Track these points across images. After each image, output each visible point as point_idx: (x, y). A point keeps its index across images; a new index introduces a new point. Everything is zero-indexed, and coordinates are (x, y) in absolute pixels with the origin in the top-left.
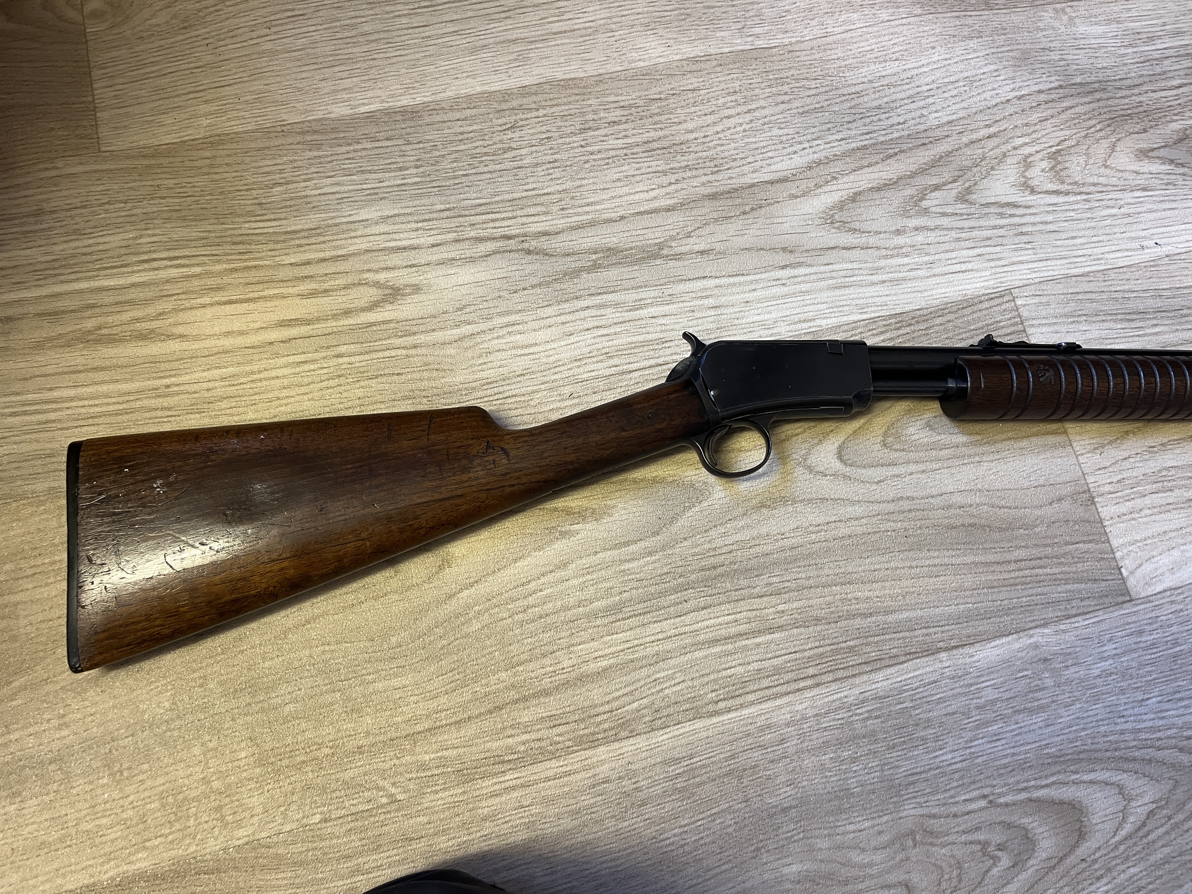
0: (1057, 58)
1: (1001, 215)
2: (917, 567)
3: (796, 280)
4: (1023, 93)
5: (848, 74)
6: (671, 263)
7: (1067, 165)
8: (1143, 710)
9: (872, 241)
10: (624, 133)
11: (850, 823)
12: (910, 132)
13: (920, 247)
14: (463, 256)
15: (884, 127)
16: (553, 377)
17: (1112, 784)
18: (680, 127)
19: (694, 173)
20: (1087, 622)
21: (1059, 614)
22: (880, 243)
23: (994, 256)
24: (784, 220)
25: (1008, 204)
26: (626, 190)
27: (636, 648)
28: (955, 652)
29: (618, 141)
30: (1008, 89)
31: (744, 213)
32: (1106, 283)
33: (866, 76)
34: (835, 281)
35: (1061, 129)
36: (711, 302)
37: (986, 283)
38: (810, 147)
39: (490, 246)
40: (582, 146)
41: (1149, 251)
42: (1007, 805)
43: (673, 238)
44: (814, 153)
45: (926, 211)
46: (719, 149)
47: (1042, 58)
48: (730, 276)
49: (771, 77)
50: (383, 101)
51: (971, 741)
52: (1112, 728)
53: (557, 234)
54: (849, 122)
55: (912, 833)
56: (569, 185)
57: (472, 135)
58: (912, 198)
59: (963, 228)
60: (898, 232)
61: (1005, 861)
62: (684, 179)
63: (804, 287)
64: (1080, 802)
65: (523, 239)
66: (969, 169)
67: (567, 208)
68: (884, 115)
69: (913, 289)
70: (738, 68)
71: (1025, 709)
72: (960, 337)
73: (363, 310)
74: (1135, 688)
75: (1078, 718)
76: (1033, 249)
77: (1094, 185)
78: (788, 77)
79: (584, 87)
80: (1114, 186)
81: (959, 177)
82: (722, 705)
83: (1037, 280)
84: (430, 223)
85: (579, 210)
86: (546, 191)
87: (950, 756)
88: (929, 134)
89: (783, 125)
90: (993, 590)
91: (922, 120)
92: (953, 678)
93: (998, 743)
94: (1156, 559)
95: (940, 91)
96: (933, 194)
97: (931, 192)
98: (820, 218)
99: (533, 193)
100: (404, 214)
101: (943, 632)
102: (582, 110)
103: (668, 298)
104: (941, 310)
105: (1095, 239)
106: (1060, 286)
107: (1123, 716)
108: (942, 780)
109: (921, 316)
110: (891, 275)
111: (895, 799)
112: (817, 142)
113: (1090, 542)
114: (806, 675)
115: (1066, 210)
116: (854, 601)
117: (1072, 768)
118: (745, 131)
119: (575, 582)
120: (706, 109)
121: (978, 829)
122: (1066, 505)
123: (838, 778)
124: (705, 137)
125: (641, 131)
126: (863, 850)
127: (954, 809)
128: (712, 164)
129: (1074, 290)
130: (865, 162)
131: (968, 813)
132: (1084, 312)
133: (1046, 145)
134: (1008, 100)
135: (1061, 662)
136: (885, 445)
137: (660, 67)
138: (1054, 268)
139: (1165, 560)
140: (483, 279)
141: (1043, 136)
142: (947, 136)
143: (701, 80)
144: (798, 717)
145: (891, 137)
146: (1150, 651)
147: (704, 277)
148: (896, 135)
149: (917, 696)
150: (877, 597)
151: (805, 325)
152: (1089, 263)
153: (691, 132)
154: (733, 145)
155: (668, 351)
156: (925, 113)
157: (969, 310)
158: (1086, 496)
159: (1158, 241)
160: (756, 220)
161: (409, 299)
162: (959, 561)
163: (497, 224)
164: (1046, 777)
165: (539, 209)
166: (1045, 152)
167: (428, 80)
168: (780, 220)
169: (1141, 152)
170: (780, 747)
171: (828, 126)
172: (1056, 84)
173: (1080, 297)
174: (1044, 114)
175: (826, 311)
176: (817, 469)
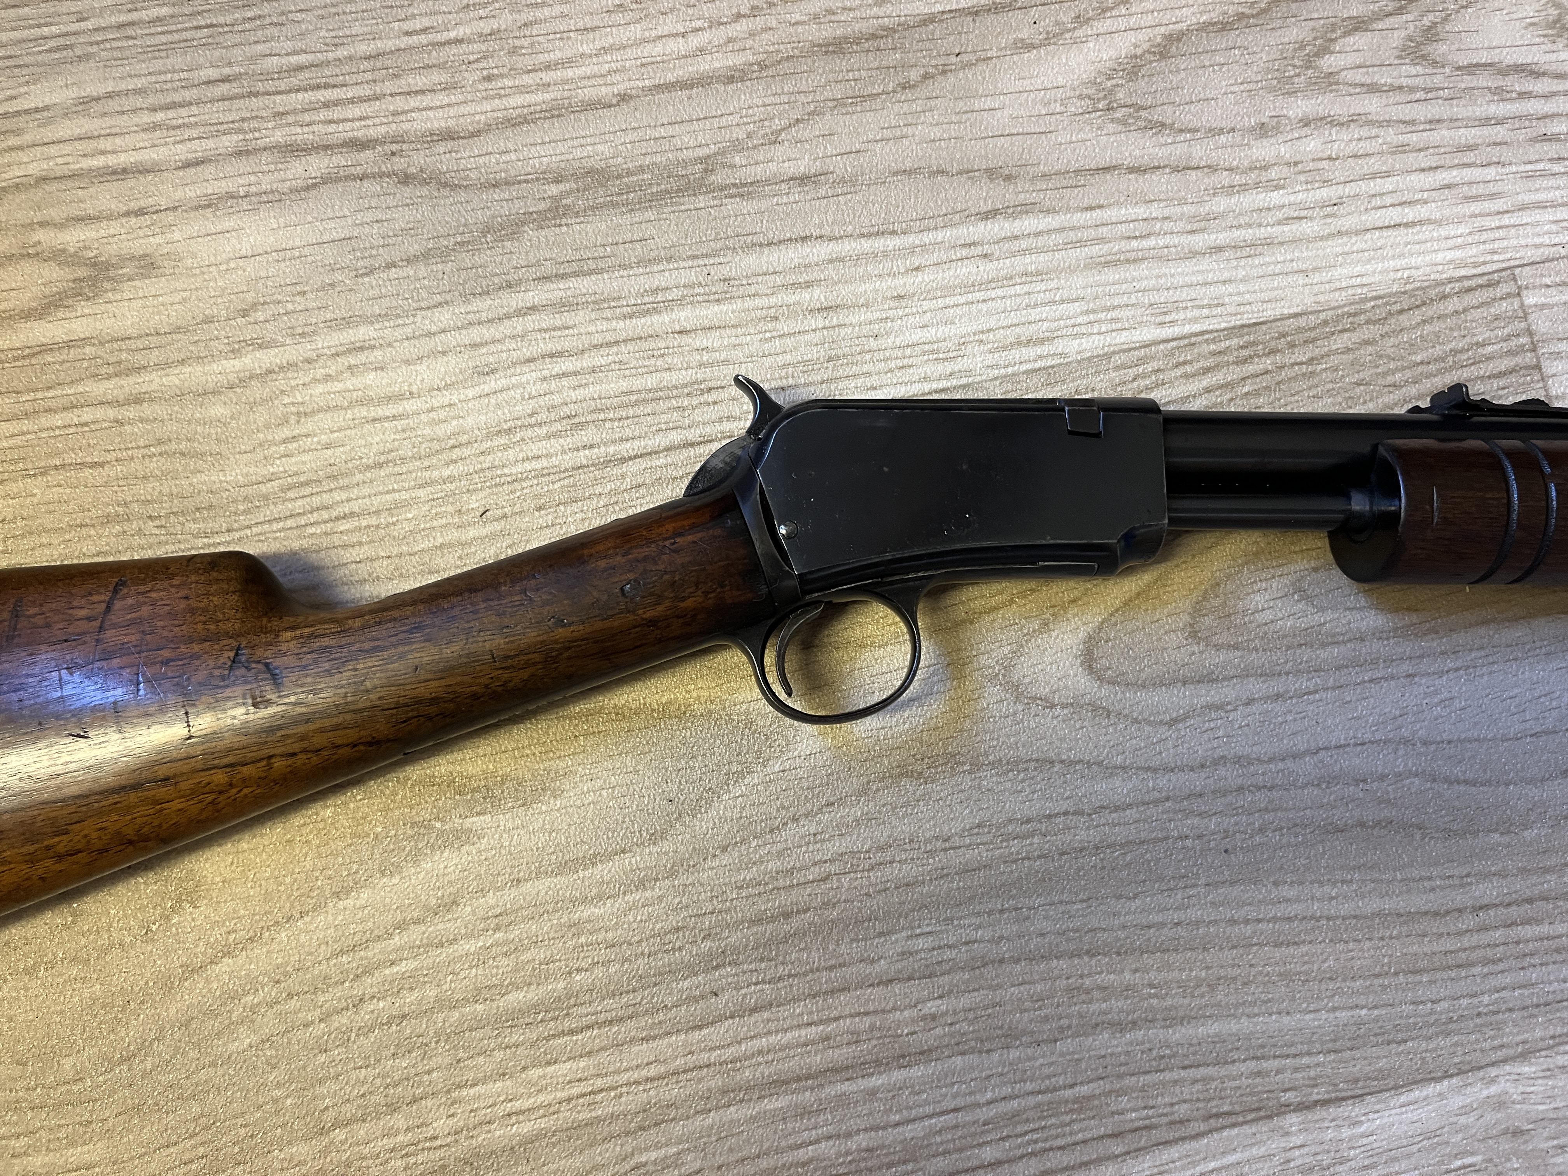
2: (1247, 922)
3: (1016, 245)
6: (731, 206)
9: (1200, 152)
13: (1311, 166)
14: (253, 189)
16: (446, 473)
22: (1215, 157)
26: (636, 31)
27: (599, 1097)
28: (1319, 1113)
31: (905, 86)
34: (1106, 248)
36: (817, 296)
37: (1459, 254)
39: (318, 165)
43: (736, 146)
48: (863, 235)
53: (472, 135)
63: (1030, 262)
65: (395, 147)
67: (501, 76)
69: (1288, 267)
72: (1390, 379)
73: (28, 315)
84: (183, 112)
85: (527, 79)
86: (452, 35)
90: (1418, 978)
96: (1350, 40)
97: (1346, 34)
99: (423, 39)
100: (127, 92)
101: (1296, 1070)
103: (720, 287)
104: (1350, 315)
109: (1300, 330)
110: (1236, 233)
114: (976, 1163)
116: (1096, 994)
119: (471, 946)
136: (1194, 634)
140: (298, 243)
147: (804, 239)
150: (1151, 985)
151: (1031, 352)
155: (712, 413)
157: (1416, 316)
160: (932, 103)
161: (127, 290)
162: (1346, 908)
163: (336, 113)
165: (436, 77)
168: (989, 103)
175: (1080, 320)
176: (1034, 691)
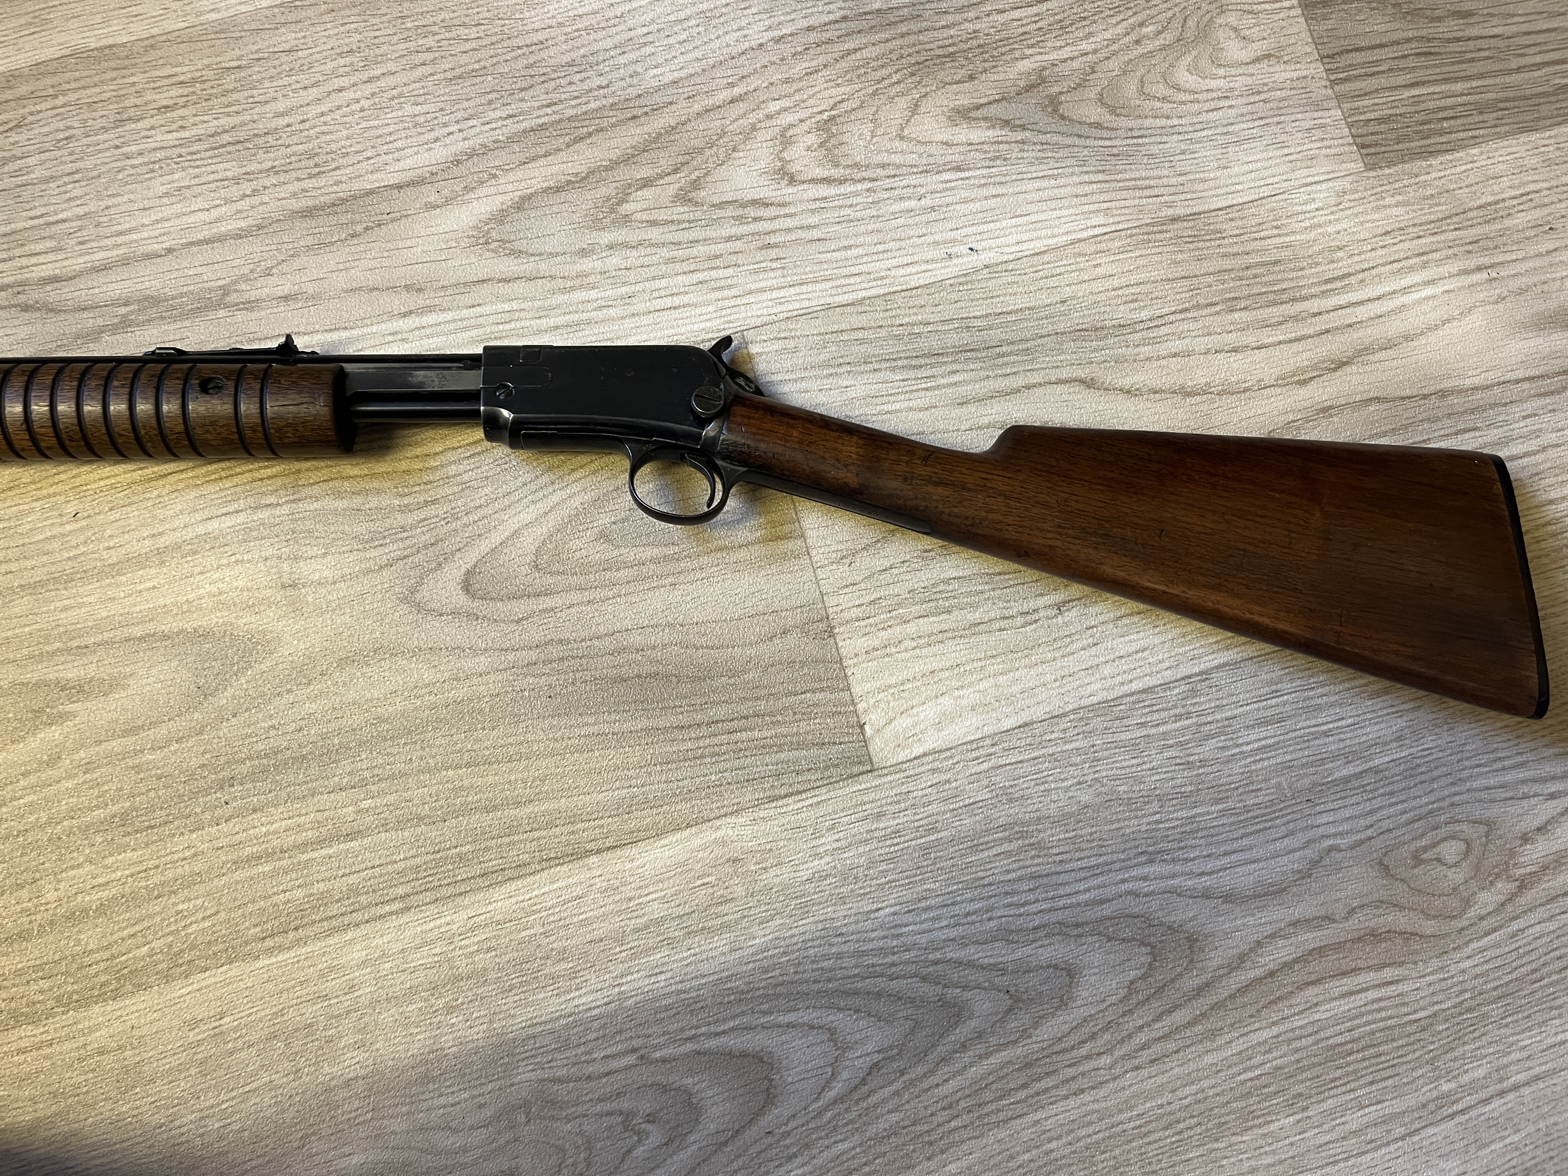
1: (740, 220)
4: (784, 31)
5: (527, 14)
7: (845, 138)
8: (868, 925)
10: (180, 123)
11: (440, 1096)
12: (616, 99)
15: (576, 94)
17: (820, 1027)
18: (267, 108)
19: (283, 177)
20: (800, 805)
21: (762, 795)
23: (723, 283)
24: (413, 242)
25: (754, 202)
29: (169, 136)
30: (762, 26)
32: (889, 314)
33: (553, 17)
35: (838, 85)
38: (460, 131)
40: (117, 147)
41: (960, 261)
42: (664, 1061)
44: (465, 139)
45: (627, 219)
46: (324, 138)
49: (409, 25)
51: (621, 977)
52: (826, 950)
54: (522, 90)
55: (526, 1105)
56: (92, 207)
58: (609, 200)
59: (679, 243)
60: (583, 253)
61: (656, 1136)
62: (265, 188)
64: (771, 1052)
66: (700, 151)
68: (578, 76)
70: (360, 15)
71: (703, 929)
74: (861, 895)
75: (777, 938)
76: (783, 268)
77: (883, 166)
78: (435, 24)
79: (127, 57)
80: (912, 166)
81: (683, 164)
82: (269, 943)
83: (781, 316)
87: (589, 998)
88: (642, 101)
89: (421, 99)
91: (635, 81)
92: (606, 890)
93: (660, 978)
94: (915, 711)
95: (662, 35)
98: (468, 237)
102: (119, 93)
105: (880, 248)
106: (818, 322)
108: (575, 1031)
111: (506, 1060)
112: (471, 123)
113: (822, 690)
115: (840, 207)
117: (765, 1007)
118: (362, 110)
120: (303, 79)
121: (621, 1094)
122: (792, 640)
123: (427, 1035)
124: (303, 121)
125: (206, 118)
126: (455, 1131)
127: (588, 1070)
128: (311, 163)
129: (835, 328)
130: (541, 151)
131: (608, 1074)
132: (848, 360)
133: (815, 110)
134: (761, 45)
135: (756, 863)
137: (242, 19)
138: (810, 296)
139: (930, 712)
141: (811, 97)
142: (671, 103)
143: (300, 35)
144: (377, 955)
145: (584, 108)
146: (889, 842)
148: (593, 105)
149: (552, 919)
152: (866, 285)
153: (282, 115)
154: (345, 132)
156: (639, 70)
158: (822, 626)
159: (974, 246)
164: (725, 1020)
166: (813, 120)
169: (958, 112)
170: (348, 997)
171: (490, 96)
172: (839, 15)
173: (845, 337)
174: (814, 63)
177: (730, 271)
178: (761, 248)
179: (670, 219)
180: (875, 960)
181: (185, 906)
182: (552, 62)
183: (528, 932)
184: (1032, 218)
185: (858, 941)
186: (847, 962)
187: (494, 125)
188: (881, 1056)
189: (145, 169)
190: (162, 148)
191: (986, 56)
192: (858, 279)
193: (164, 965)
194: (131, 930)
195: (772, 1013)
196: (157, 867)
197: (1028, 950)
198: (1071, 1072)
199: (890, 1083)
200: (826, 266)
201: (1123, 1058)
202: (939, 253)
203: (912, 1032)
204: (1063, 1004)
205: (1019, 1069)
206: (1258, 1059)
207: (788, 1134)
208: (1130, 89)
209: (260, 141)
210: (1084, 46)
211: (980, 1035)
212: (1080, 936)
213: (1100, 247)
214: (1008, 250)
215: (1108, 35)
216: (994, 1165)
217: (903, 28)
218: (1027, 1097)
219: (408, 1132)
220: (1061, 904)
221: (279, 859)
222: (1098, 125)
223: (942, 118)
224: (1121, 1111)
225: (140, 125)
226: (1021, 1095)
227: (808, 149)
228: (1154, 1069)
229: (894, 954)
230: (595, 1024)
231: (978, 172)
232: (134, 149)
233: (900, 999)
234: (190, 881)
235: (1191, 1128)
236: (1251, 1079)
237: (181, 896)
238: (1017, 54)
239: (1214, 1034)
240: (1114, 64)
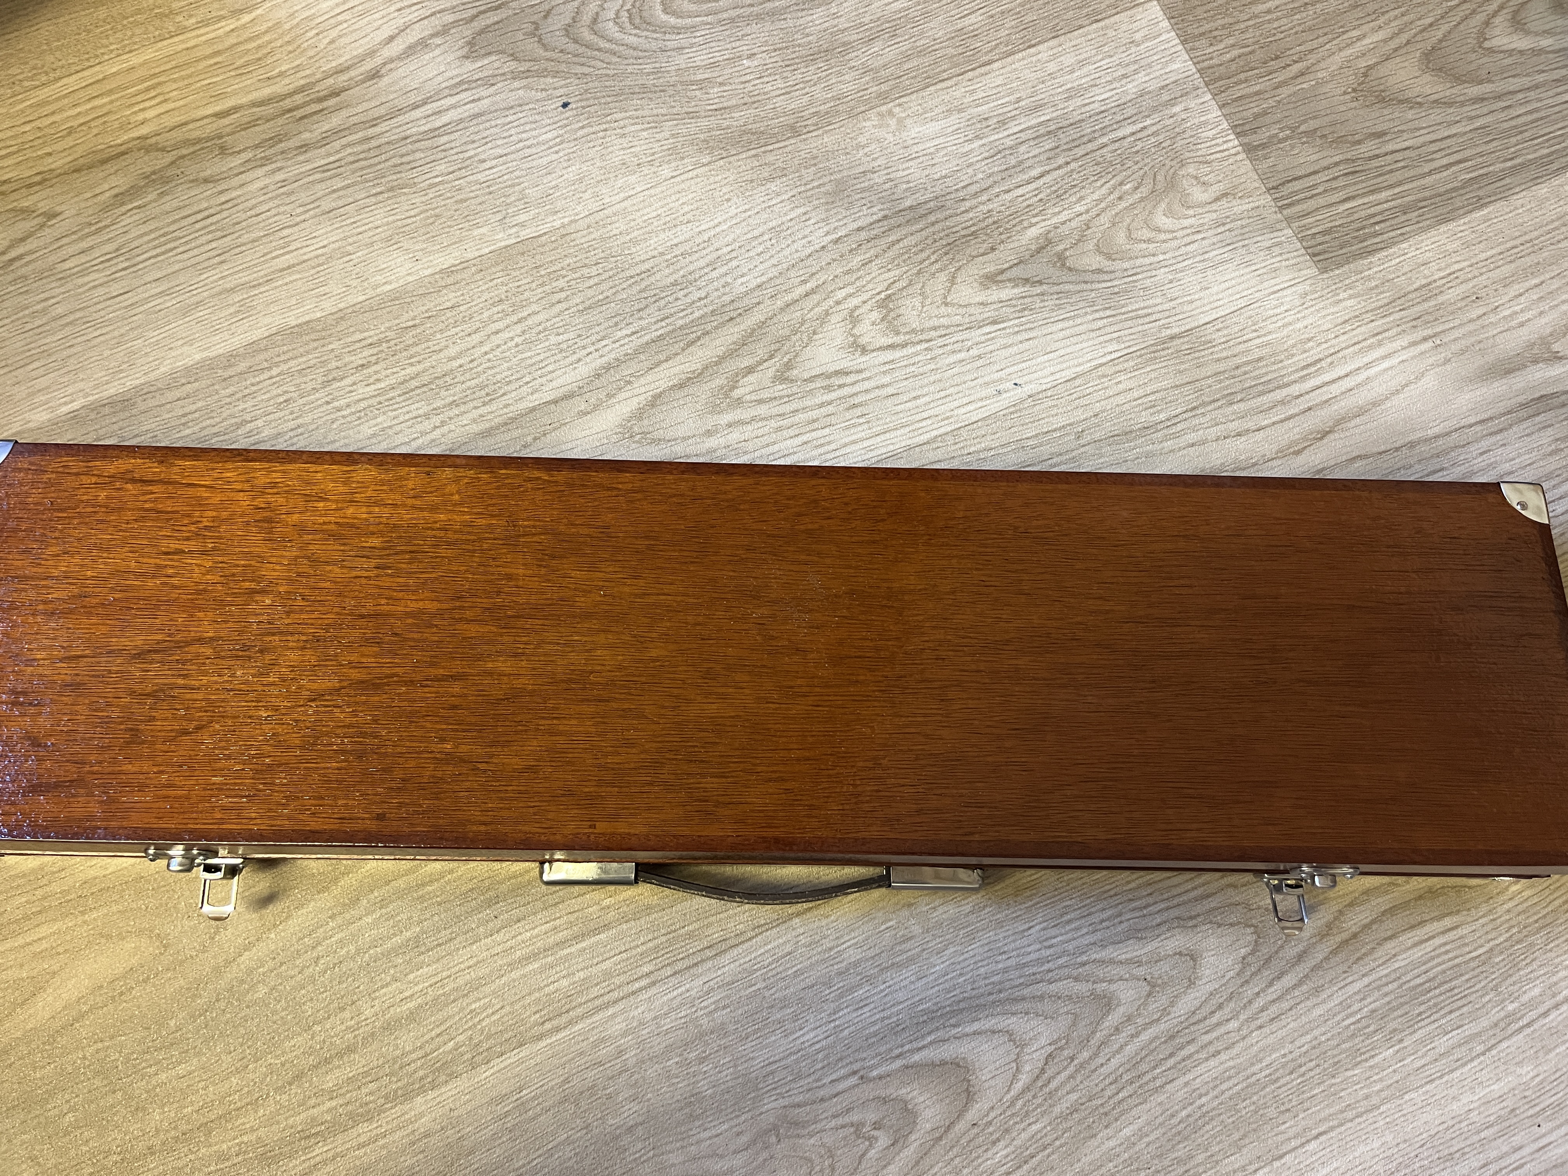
0: (881, 181)
1: (828, 388)
4: (840, 234)
5: (634, 250)
7: (901, 311)
8: (1024, 942)
10: (375, 377)
11: (705, 1130)
12: (715, 307)
15: (682, 307)
17: (1000, 1031)
18: (442, 355)
19: (463, 408)
23: (822, 441)
24: (574, 444)
25: (837, 373)
29: (368, 389)
30: (821, 232)
32: (957, 446)
33: (655, 249)
35: (889, 270)
38: (596, 350)
40: (328, 403)
41: (1008, 395)
42: (880, 1078)
44: (601, 356)
45: (739, 401)
46: (490, 372)
47: (863, 185)
49: (543, 273)
50: (87, 395)
51: (834, 1014)
52: (993, 968)
54: (639, 310)
55: (775, 1128)
57: (197, 415)
58: (722, 388)
59: (784, 414)
60: (709, 433)
61: (883, 1140)
62: (450, 418)
64: (964, 1058)
66: (788, 338)
68: (682, 292)
70: (502, 270)
71: (893, 965)
75: (953, 964)
76: (868, 422)
77: (935, 328)
78: (563, 268)
79: (323, 330)
80: (958, 325)
81: (776, 351)
82: (548, 1026)
87: (812, 1035)
88: (736, 305)
89: (561, 330)
91: (727, 289)
92: (810, 945)
93: (866, 1009)
95: (743, 250)
98: (616, 434)
102: (323, 359)
105: (942, 394)
107: (1004, 952)
108: (804, 1064)
111: (753, 1094)
112: (604, 343)
115: (905, 366)
117: (953, 1021)
118: (517, 345)
120: (467, 327)
121: (848, 1111)
123: (686, 1082)
124: (472, 361)
125: (395, 370)
126: (722, 1157)
127: (821, 1093)
128: (483, 393)
130: (662, 357)
131: (836, 1095)
133: (874, 292)
134: (823, 247)
137: (410, 288)
138: (893, 441)
141: (869, 282)
142: (759, 303)
143: (459, 294)
144: (635, 1024)
145: (691, 317)
148: (697, 314)
149: (770, 974)
152: (935, 426)
153: (454, 358)
154: (506, 365)
156: (730, 281)
159: (1017, 381)
164: (923, 1037)
166: (873, 301)
167: (137, 359)
169: (988, 278)
170: (618, 1061)
171: (615, 320)
172: (881, 215)
174: (868, 255)
177: (827, 431)
178: (848, 409)
179: (773, 396)
180: (1035, 969)
181: (477, 1005)
182: (660, 284)
183: (754, 988)
184: (1062, 352)
185: (1018, 956)
186: (1013, 974)
187: (622, 342)
188: (1053, 1047)
189: (354, 417)
190: (364, 399)
191: (1001, 230)
192: (929, 422)
193: (469, 1056)
194: (438, 1031)
195: (959, 1025)
196: (450, 976)
197: (1155, 944)
198: (1207, 1038)
199: (1065, 1068)
200: (901, 415)
201: (1247, 1020)
202: (991, 391)
203: (1074, 1024)
204: (1191, 983)
205: (1165, 1042)
206: (1356, 1007)
207: (990, 1123)
208: (1121, 237)
209: (440, 382)
210: (1079, 208)
211: (1129, 1019)
212: (1195, 926)
213: (1118, 368)
214: (1046, 381)
215: (1096, 196)
216: (1160, 1124)
217: (932, 218)
218: (1175, 1065)
219: (684, 1162)
220: (1175, 902)
221: (545, 957)
222: (1099, 271)
223: (975, 284)
224: (1253, 1064)
225: (343, 383)
226: (1171, 1062)
227: (873, 324)
228: (1274, 1026)
229: (1048, 962)
230: (820, 1056)
231: (1012, 323)
232: (342, 402)
233: (1059, 998)
234: (475, 986)
235: (1311, 1070)
236: (1353, 1023)
237: (472, 997)
238: (1025, 224)
239: (1317, 990)
240: (1105, 219)
